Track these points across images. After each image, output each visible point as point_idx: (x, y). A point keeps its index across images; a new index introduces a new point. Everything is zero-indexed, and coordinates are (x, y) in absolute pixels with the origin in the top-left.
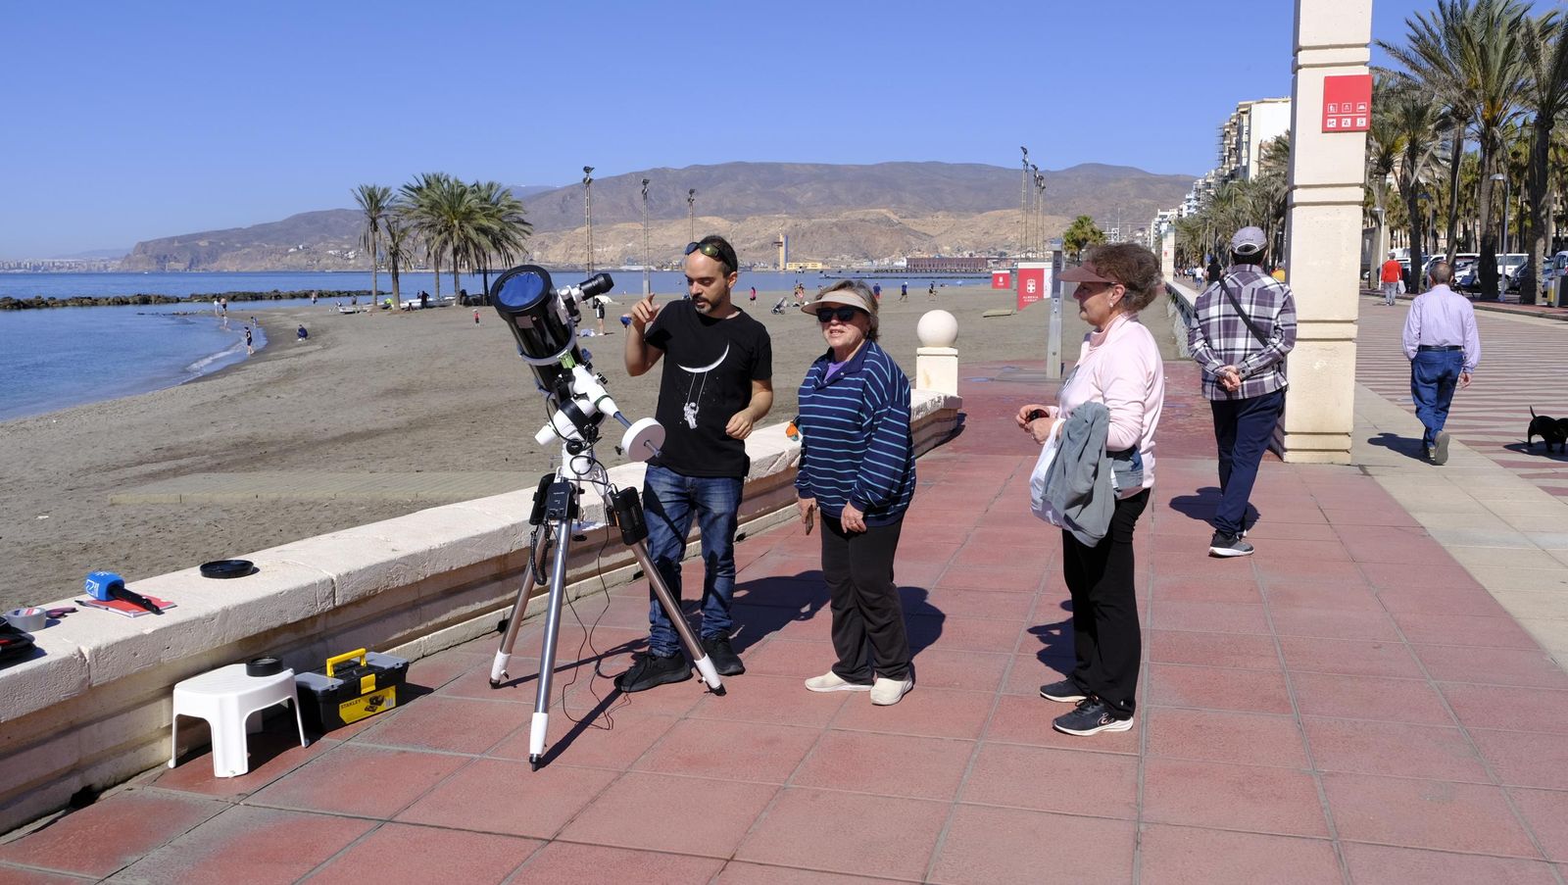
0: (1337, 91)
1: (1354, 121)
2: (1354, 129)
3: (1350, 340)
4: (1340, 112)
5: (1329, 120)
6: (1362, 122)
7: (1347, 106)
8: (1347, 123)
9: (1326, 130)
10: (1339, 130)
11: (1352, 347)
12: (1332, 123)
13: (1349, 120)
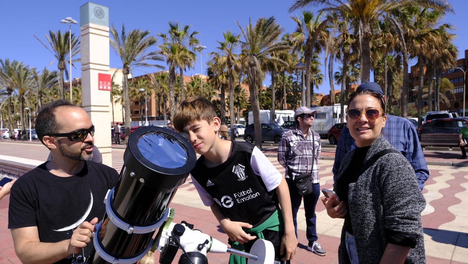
0: (103, 78)
1: (107, 87)
2: (107, 90)
3: (109, 153)
4: (103, 84)
5: (100, 86)
6: (109, 88)
7: (105, 82)
8: (105, 88)
9: (99, 89)
10: (103, 89)
11: (110, 155)
12: (101, 87)
13: (106, 87)
